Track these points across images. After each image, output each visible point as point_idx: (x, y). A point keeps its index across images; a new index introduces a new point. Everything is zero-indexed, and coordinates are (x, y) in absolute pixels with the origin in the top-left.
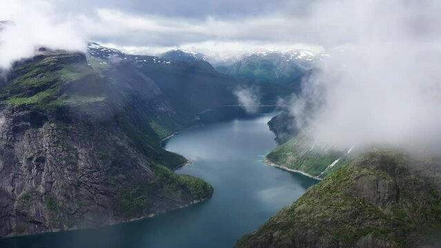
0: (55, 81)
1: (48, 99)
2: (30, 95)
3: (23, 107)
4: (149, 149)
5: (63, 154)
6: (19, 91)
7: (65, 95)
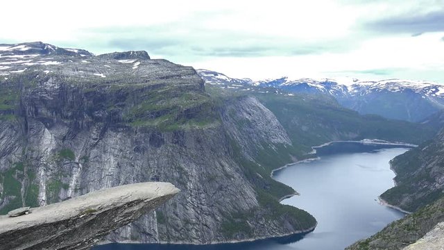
0: (174, 107)
1: (167, 124)
3: (144, 130)
4: (258, 177)
6: (142, 115)
7: (182, 120)
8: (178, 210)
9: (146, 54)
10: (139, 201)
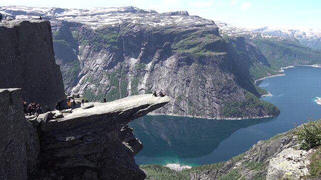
0: (200, 43)
1: (196, 52)
2: (188, 49)
3: (183, 54)
5: (199, 79)
6: (183, 47)
7: (204, 50)
8: (199, 99)
9: (187, 13)
10: (148, 105)
